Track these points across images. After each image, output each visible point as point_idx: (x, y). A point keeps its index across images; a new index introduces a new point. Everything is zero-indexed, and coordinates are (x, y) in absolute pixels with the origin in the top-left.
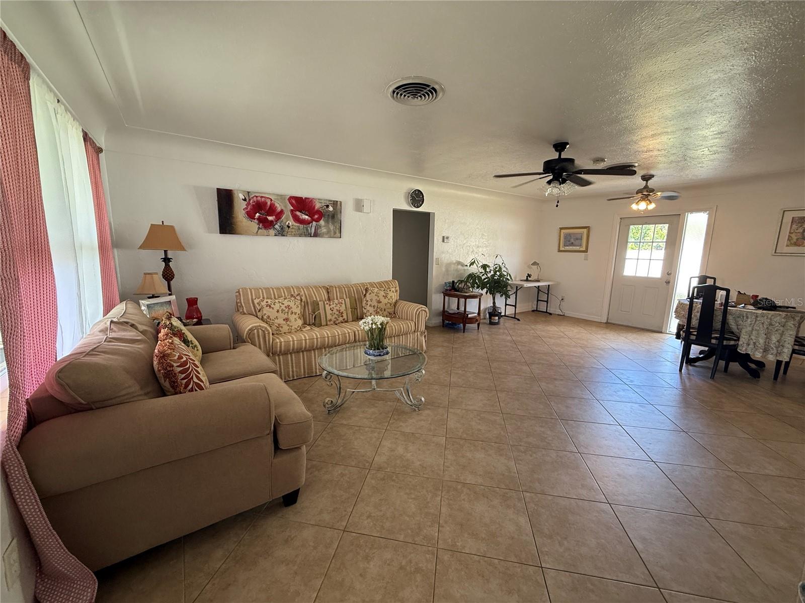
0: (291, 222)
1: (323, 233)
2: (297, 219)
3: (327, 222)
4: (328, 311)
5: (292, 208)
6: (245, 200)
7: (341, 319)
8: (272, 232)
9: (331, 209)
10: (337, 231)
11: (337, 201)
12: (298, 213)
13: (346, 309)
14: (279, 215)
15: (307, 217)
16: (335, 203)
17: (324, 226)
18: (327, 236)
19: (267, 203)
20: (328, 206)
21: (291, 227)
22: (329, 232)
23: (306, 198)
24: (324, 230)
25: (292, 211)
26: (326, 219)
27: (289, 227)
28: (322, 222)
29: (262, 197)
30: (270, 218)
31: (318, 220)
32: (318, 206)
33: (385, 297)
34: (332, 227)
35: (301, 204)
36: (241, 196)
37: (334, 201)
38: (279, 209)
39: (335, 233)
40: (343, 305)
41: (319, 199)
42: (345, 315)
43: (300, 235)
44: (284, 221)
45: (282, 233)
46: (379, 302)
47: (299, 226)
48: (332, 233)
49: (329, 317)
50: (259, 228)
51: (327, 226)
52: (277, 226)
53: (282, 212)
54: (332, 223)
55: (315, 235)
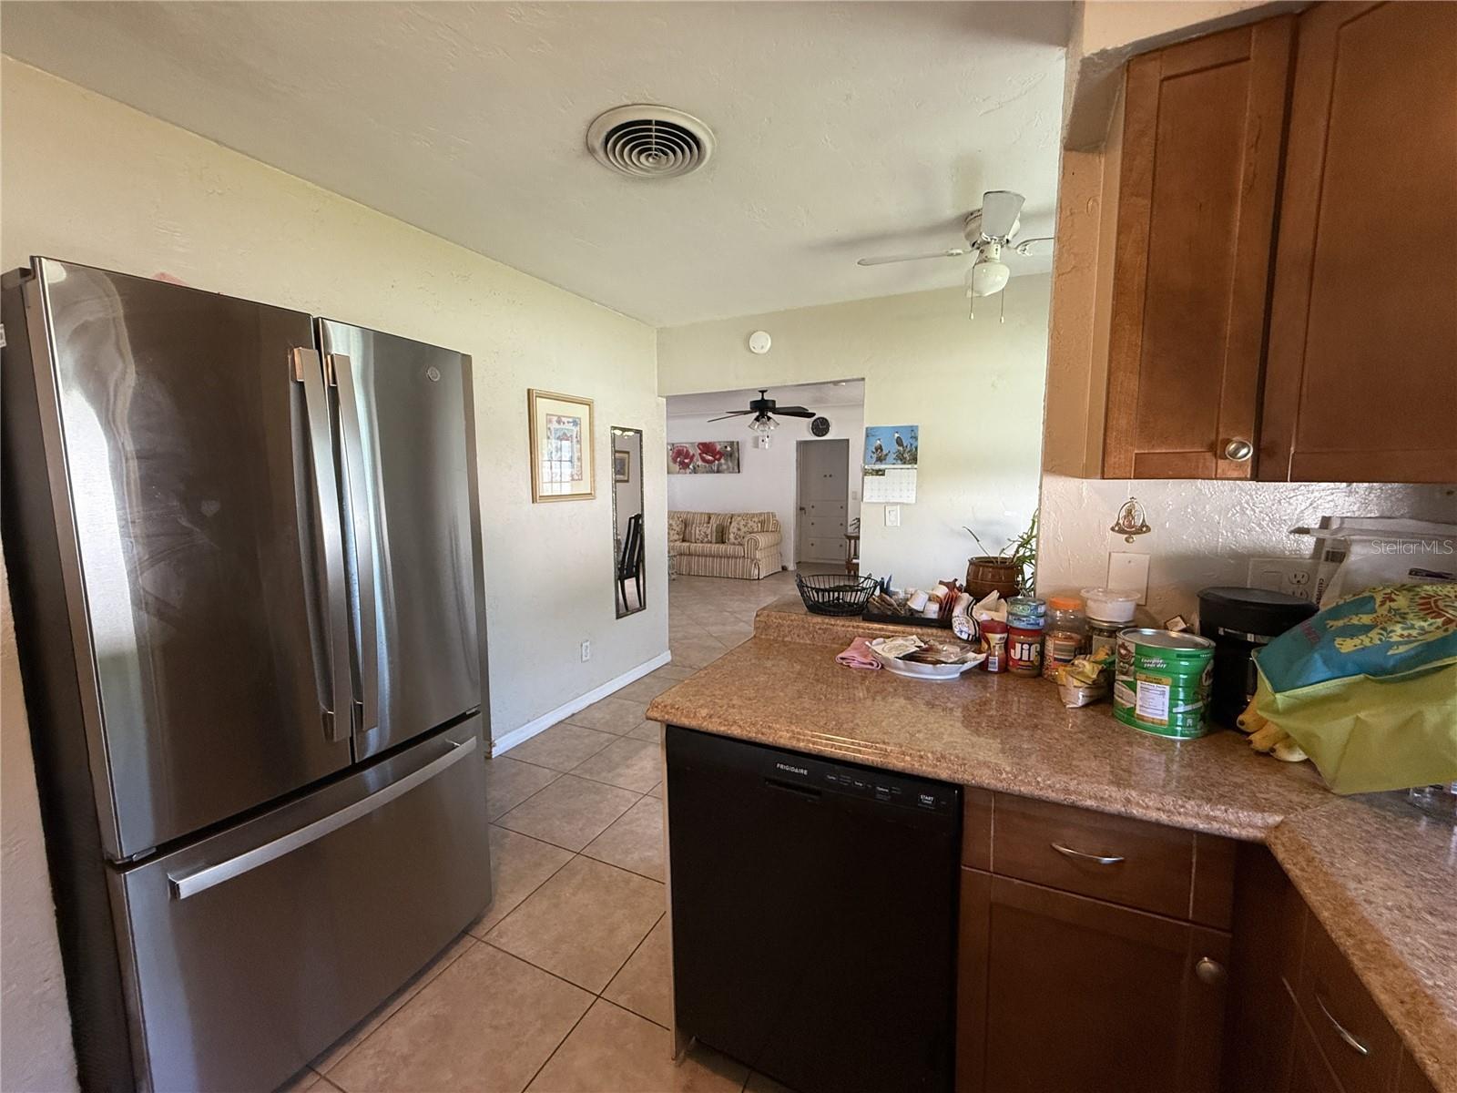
0: (700, 463)
1: (725, 469)
2: (704, 460)
3: (726, 460)
4: (697, 531)
5: (700, 452)
6: (671, 450)
7: (706, 540)
8: (688, 471)
9: (729, 449)
10: (736, 468)
11: (734, 442)
12: (705, 455)
13: (711, 533)
14: (692, 458)
15: (711, 458)
16: (732, 444)
17: (725, 464)
18: (727, 472)
19: (684, 450)
20: (726, 447)
21: (701, 466)
22: (728, 468)
23: (710, 443)
24: (724, 467)
25: (700, 454)
26: (727, 457)
27: (699, 466)
28: (722, 461)
29: (681, 446)
30: (686, 461)
31: (719, 460)
32: (718, 448)
33: (745, 526)
34: (730, 464)
35: (707, 448)
36: (669, 448)
37: (732, 442)
38: (691, 454)
39: (733, 469)
40: (709, 530)
41: (719, 442)
42: (709, 536)
43: (707, 472)
44: (696, 462)
45: (695, 471)
46: (739, 529)
47: (706, 465)
48: (731, 470)
49: (697, 536)
50: (680, 469)
51: (727, 463)
52: (691, 467)
53: (694, 455)
54: (731, 461)
55: (718, 472)
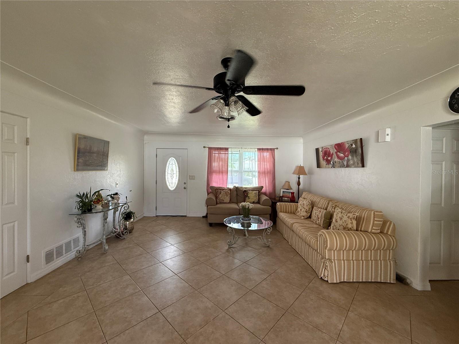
0: (336, 159)
1: (351, 164)
2: (338, 157)
3: (352, 156)
5: (336, 151)
6: (322, 151)
8: (330, 166)
9: (354, 146)
10: (360, 162)
11: (357, 139)
12: (339, 153)
13: (321, 217)
14: (332, 156)
15: (342, 155)
17: (351, 160)
18: (353, 167)
19: (327, 151)
20: (352, 145)
21: (336, 162)
22: (354, 164)
23: (341, 143)
24: (351, 162)
25: (336, 153)
26: (352, 154)
27: (335, 162)
28: (350, 157)
29: (326, 148)
30: (329, 158)
31: (348, 156)
32: (347, 146)
34: (355, 160)
35: (340, 147)
36: (321, 150)
37: (355, 140)
38: (331, 153)
39: (358, 164)
40: (321, 213)
41: (347, 142)
42: (320, 220)
43: (341, 167)
44: (334, 159)
45: (334, 166)
47: (339, 161)
48: (356, 164)
50: (326, 164)
51: (353, 159)
52: (331, 163)
53: (333, 154)
54: (356, 157)
55: (348, 166)
